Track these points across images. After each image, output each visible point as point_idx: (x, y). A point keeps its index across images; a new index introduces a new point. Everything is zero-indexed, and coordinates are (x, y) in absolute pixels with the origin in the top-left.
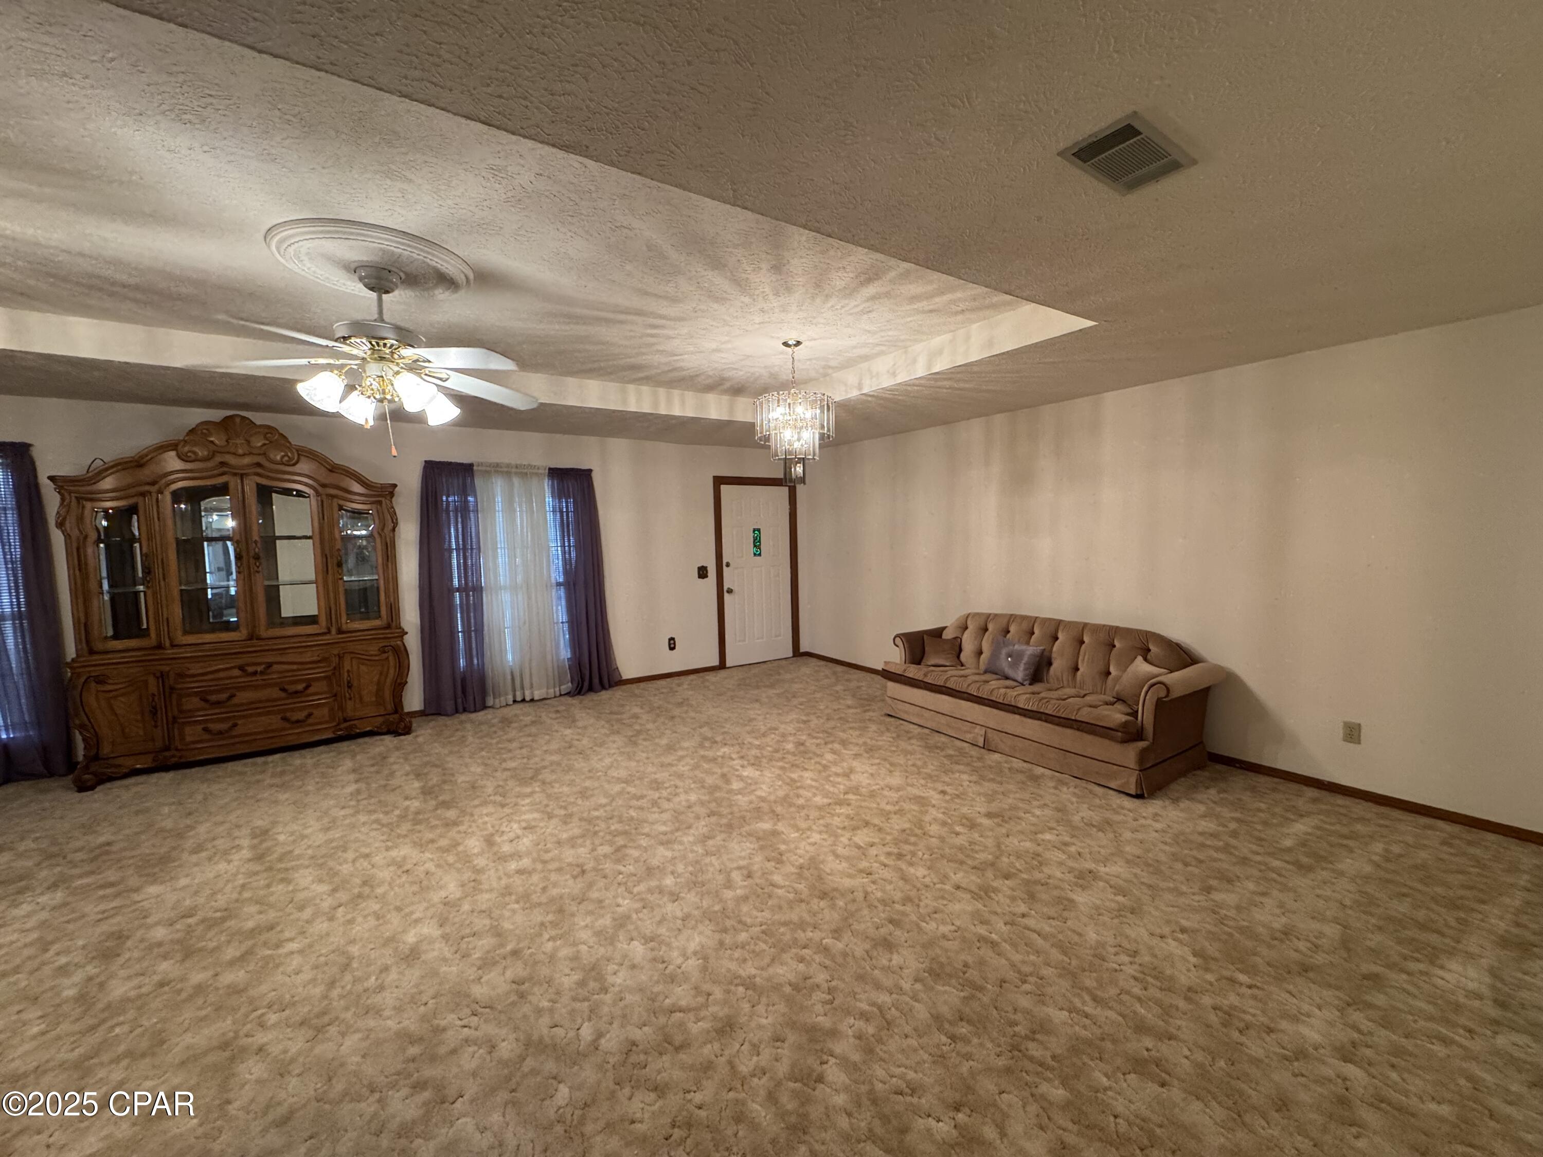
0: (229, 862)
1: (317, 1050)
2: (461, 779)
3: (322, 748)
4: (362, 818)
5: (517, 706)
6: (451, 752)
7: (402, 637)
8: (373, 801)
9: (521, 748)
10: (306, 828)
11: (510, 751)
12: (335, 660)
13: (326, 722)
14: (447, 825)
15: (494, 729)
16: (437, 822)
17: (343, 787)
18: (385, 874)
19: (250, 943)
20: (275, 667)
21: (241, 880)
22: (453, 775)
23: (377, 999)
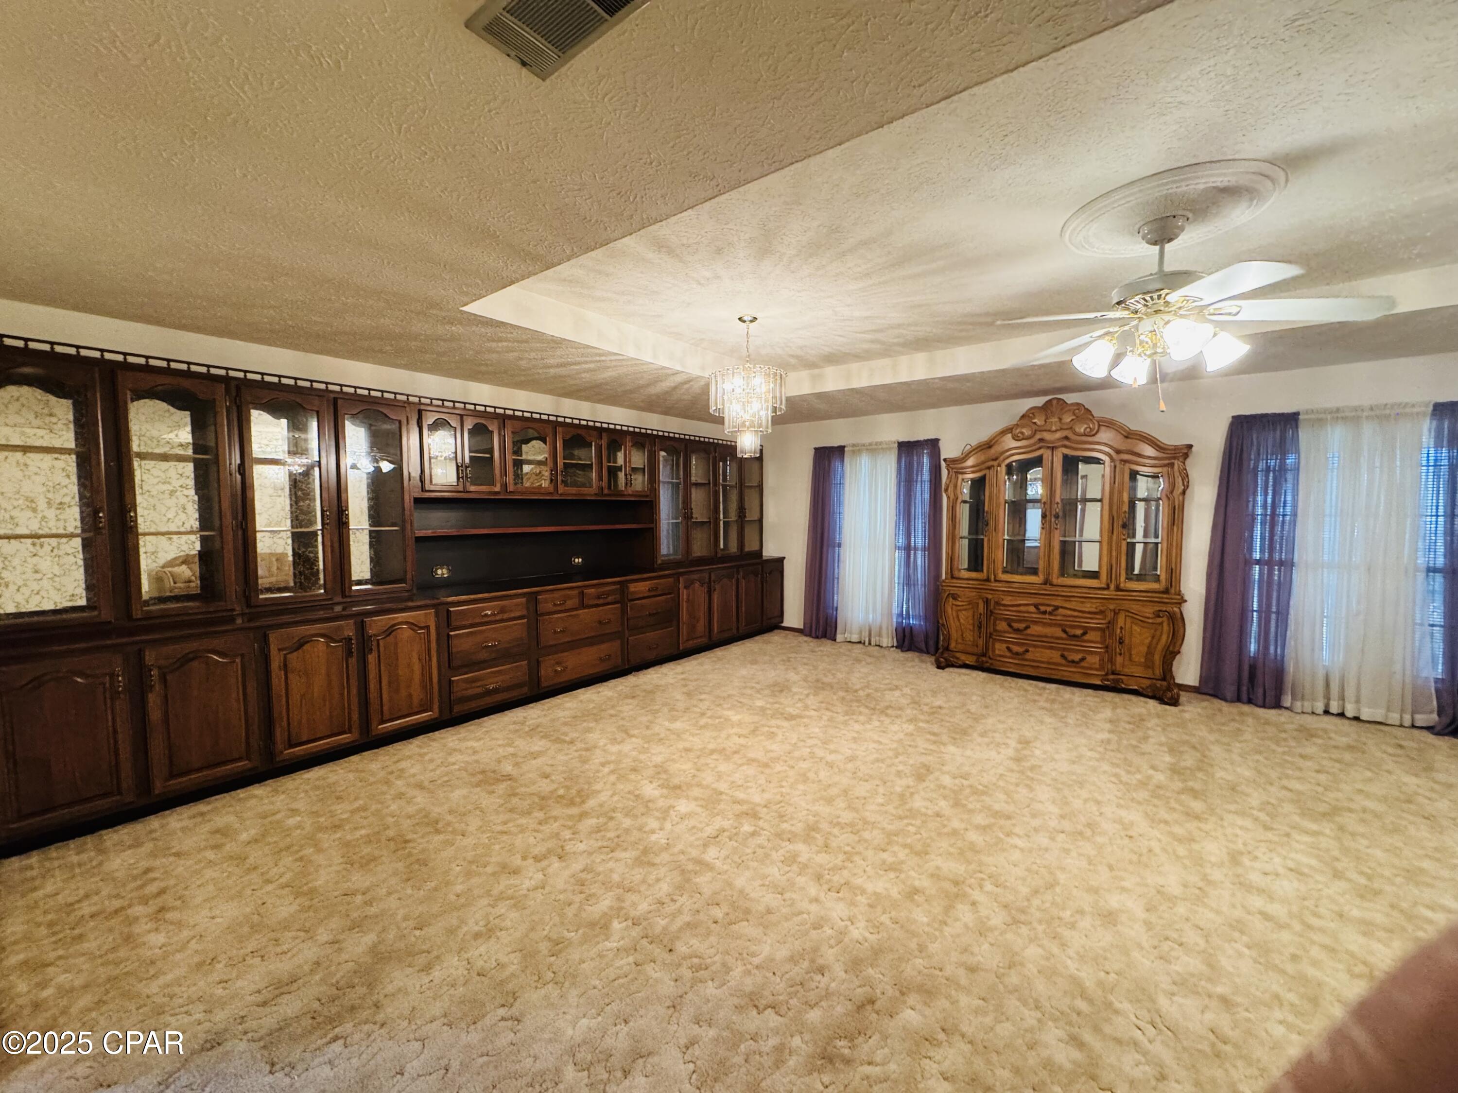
0: (999, 753)
1: (1009, 936)
2: (1219, 774)
3: (1090, 691)
4: (1106, 767)
5: (1327, 718)
6: (1217, 741)
7: (1180, 604)
8: (1119, 755)
9: (1318, 772)
10: (1057, 753)
11: (1300, 769)
12: (1110, 615)
13: (1097, 670)
14: (1188, 814)
15: (1283, 735)
16: (1177, 806)
17: (1097, 732)
18: (1107, 826)
19: (992, 820)
20: (1060, 610)
21: (1001, 770)
22: (1212, 766)
23: (1066, 933)
